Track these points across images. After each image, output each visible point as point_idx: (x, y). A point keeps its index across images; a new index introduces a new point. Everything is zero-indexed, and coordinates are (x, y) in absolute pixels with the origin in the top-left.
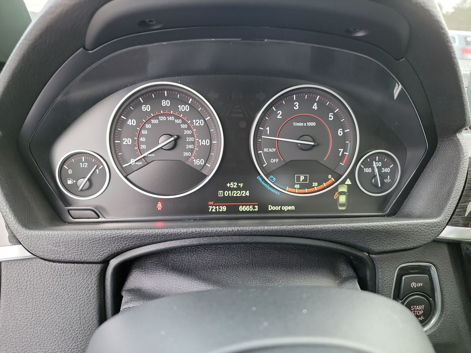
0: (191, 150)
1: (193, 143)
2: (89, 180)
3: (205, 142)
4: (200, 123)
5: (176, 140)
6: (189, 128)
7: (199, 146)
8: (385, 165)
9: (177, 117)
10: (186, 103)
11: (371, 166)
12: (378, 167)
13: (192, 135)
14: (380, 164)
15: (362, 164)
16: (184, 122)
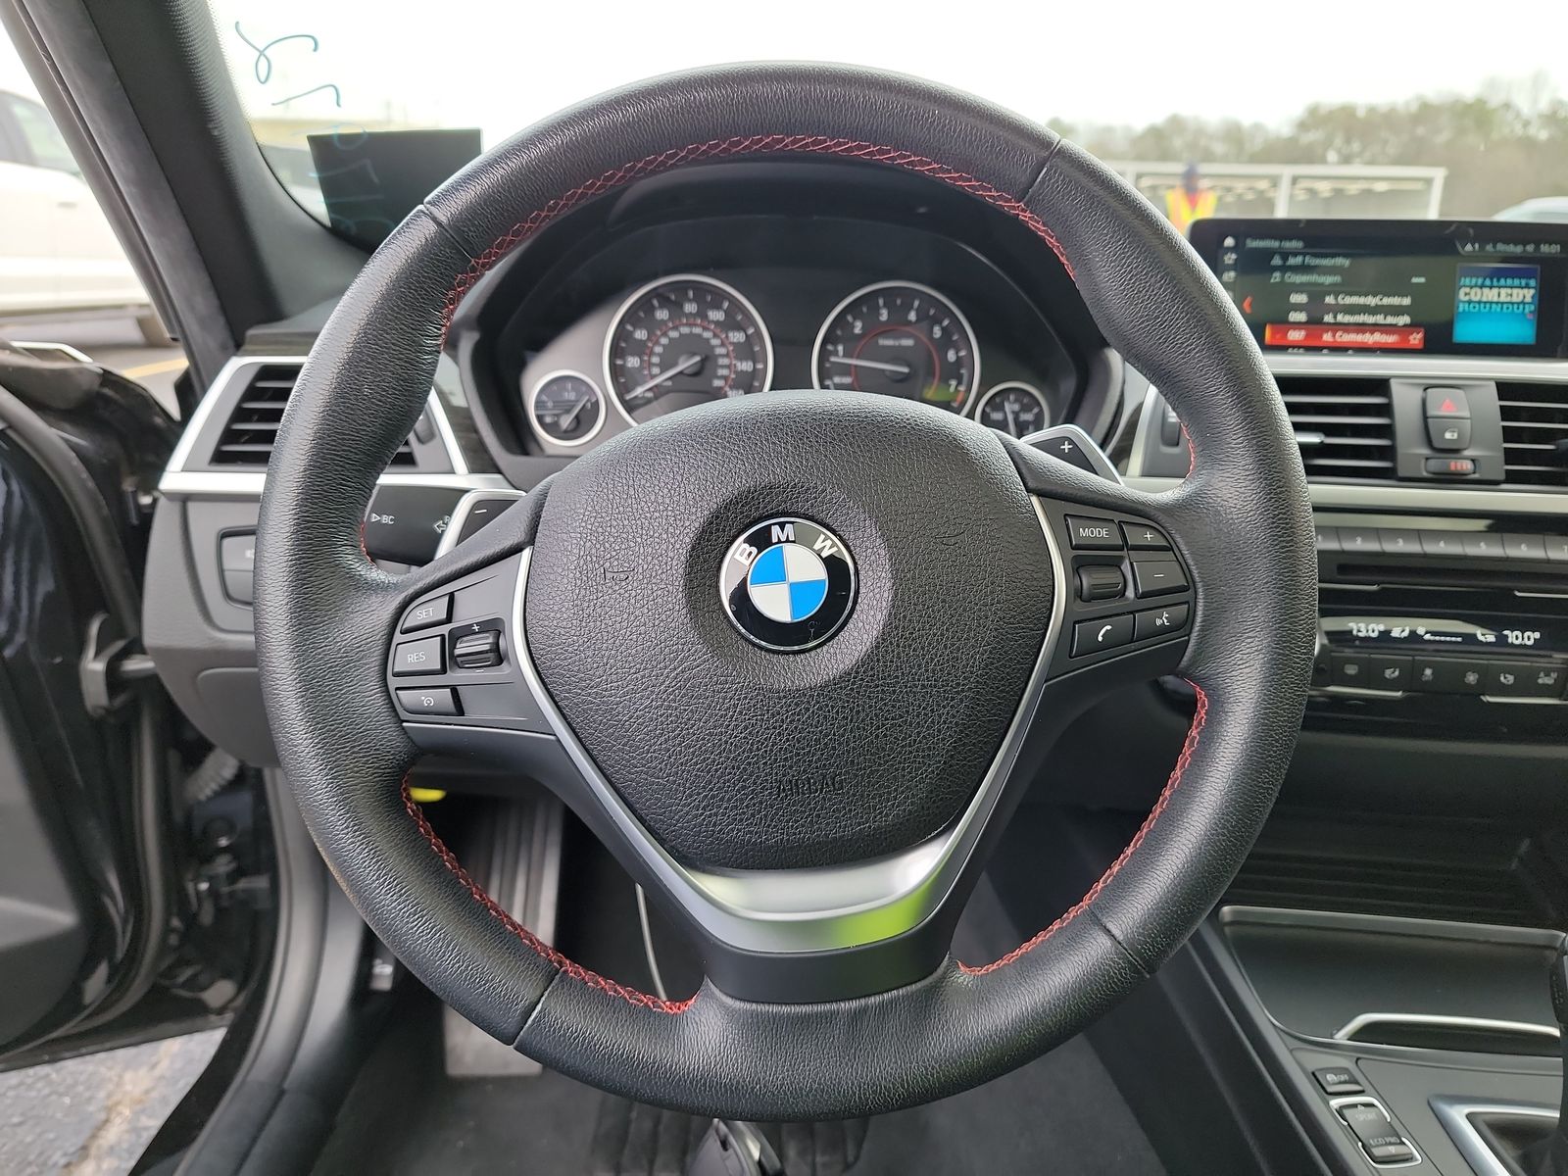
0: (725, 378)
1: (728, 367)
2: (577, 417)
3: (746, 366)
4: (737, 337)
5: (703, 361)
6: (723, 345)
7: (736, 372)
8: (1025, 409)
9: (705, 329)
10: (718, 307)
11: (1000, 408)
12: (1013, 412)
13: (727, 355)
14: (1016, 407)
15: (987, 404)
16: (715, 336)
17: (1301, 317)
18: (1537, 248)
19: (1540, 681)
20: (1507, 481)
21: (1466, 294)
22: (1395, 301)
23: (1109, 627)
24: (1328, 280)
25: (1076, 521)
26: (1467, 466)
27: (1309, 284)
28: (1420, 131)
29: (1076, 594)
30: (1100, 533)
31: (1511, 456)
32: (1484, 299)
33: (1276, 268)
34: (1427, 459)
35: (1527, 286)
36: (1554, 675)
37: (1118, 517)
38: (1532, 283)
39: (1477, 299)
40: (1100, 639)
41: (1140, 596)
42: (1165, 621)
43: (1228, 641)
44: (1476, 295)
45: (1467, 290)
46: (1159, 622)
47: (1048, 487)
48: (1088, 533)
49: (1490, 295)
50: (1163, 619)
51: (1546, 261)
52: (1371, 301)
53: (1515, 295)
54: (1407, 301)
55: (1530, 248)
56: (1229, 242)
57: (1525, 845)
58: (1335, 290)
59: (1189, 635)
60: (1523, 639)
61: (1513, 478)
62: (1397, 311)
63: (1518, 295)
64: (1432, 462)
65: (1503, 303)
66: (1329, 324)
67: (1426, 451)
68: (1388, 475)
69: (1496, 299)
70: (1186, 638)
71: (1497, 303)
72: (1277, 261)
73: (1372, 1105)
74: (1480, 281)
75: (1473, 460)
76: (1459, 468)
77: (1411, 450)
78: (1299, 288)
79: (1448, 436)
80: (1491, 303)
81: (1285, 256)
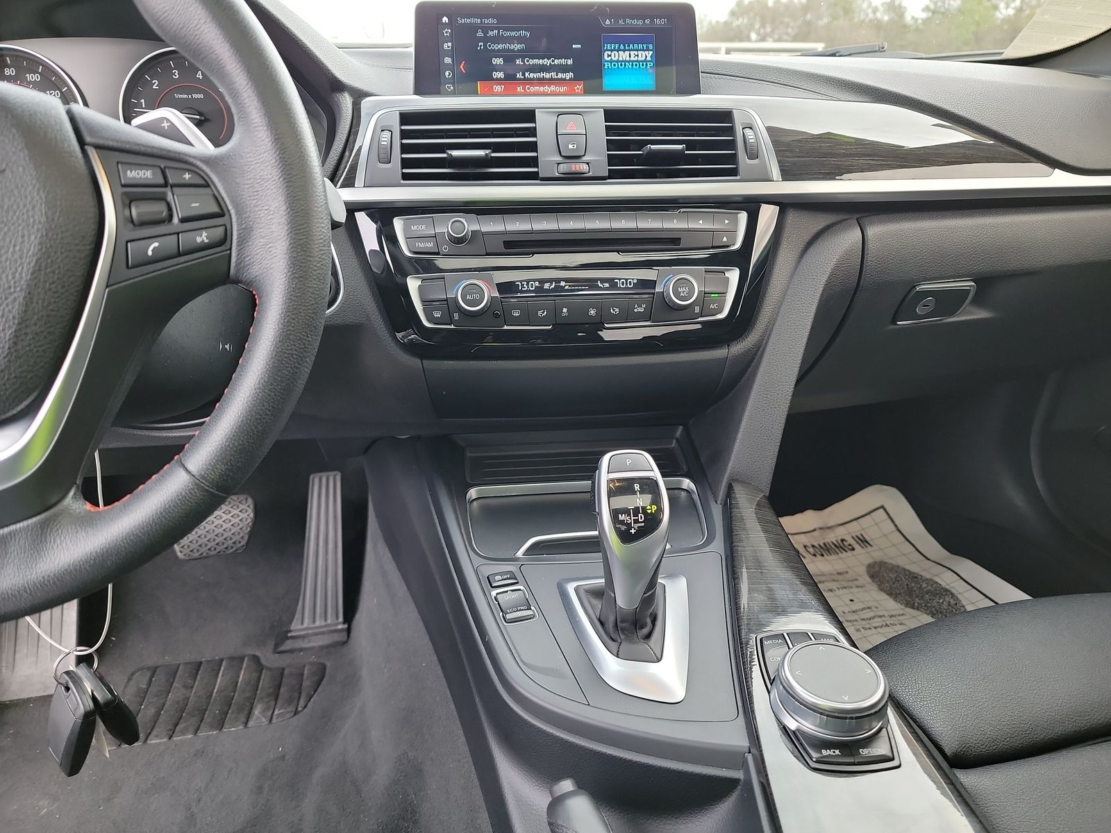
10: (35, 72)
17: (500, 75)
18: (652, 21)
19: (636, 310)
20: (610, 177)
21: (609, 56)
22: (563, 61)
23: (156, 244)
24: (517, 47)
25: (125, 166)
26: (585, 168)
27: (504, 50)
28: (809, 17)
29: (126, 221)
30: (146, 175)
31: (612, 160)
32: (621, 59)
33: (481, 39)
34: (558, 164)
35: (648, 50)
36: (644, 306)
37: (163, 164)
38: (651, 47)
39: (616, 59)
40: (150, 253)
41: (183, 220)
42: (205, 239)
43: (258, 251)
44: (615, 56)
45: (609, 53)
46: (199, 240)
47: (101, 142)
48: (134, 175)
49: (624, 56)
50: (203, 238)
51: (659, 32)
52: (547, 62)
53: (640, 56)
54: (570, 62)
55: (647, 22)
56: (445, 19)
57: (679, 431)
58: (522, 54)
59: (230, 249)
60: (627, 284)
61: (613, 175)
62: (564, 69)
63: (642, 55)
64: (561, 166)
65: (633, 61)
66: (520, 79)
67: (559, 159)
68: (534, 176)
69: (628, 59)
70: (229, 252)
71: (629, 62)
72: (480, 34)
73: (520, 590)
74: (617, 46)
75: (588, 164)
76: (578, 169)
77: (548, 159)
78: (498, 54)
79: (570, 147)
80: (625, 61)
81: (485, 29)
